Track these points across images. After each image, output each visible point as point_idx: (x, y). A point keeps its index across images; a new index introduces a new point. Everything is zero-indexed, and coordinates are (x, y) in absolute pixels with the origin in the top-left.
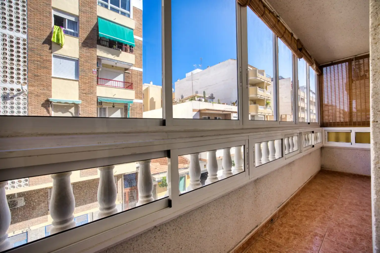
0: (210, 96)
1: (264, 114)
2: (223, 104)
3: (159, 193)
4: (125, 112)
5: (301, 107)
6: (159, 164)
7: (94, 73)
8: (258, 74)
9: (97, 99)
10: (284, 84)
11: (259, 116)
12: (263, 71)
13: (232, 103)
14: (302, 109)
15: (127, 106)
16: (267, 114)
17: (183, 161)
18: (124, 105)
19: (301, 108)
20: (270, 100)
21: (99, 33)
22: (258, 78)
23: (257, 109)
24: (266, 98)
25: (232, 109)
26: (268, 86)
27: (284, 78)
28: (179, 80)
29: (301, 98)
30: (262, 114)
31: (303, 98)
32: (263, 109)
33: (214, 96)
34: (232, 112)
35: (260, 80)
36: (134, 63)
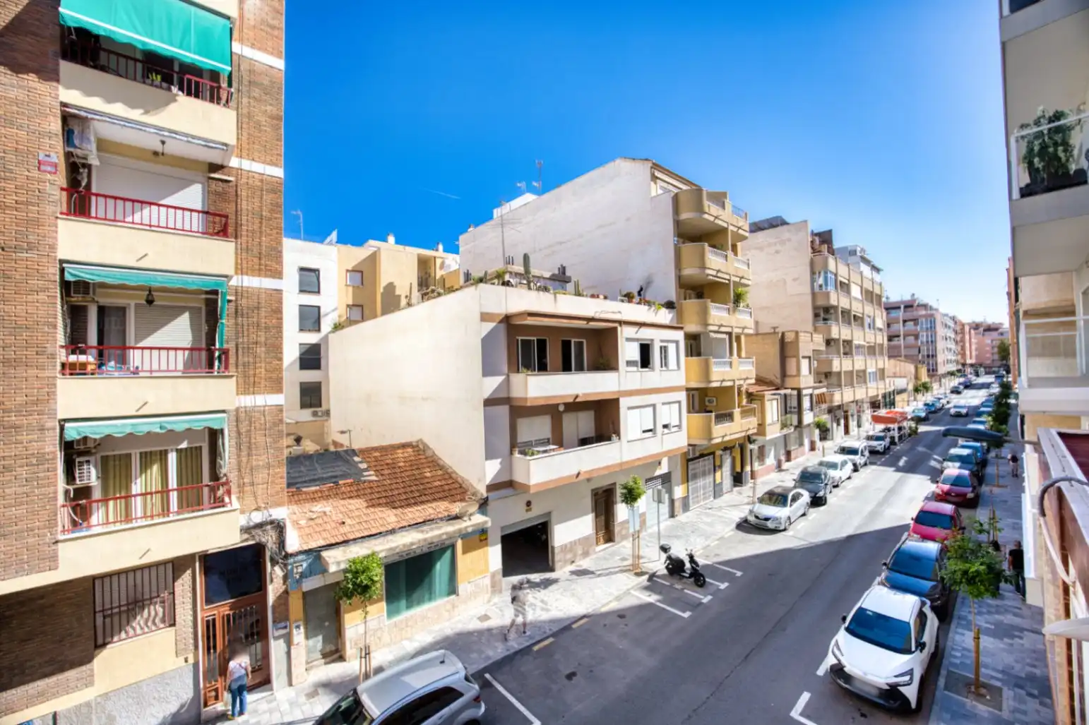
0: (557, 272)
1: (728, 330)
2: (593, 296)
3: (349, 612)
4: (207, 321)
5: (840, 310)
6: (365, 504)
7: (43, 168)
8: (706, 203)
9: (62, 271)
10: (789, 240)
11: (713, 335)
12: (724, 195)
13: (625, 293)
14: (843, 317)
15: (216, 301)
16: (739, 331)
17: (453, 492)
18: (204, 296)
19: (842, 312)
20: (747, 286)
21: (61, 10)
22: (706, 216)
23: (704, 313)
24: (734, 279)
25: (620, 312)
26: (739, 244)
27: (787, 224)
28: (471, 229)
29: (841, 282)
30: (723, 329)
31: (847, 282)
32: (724, 314)
33: (568, 274)
34: (621, 323)
35: (713, 222)
36: (232, 140)
